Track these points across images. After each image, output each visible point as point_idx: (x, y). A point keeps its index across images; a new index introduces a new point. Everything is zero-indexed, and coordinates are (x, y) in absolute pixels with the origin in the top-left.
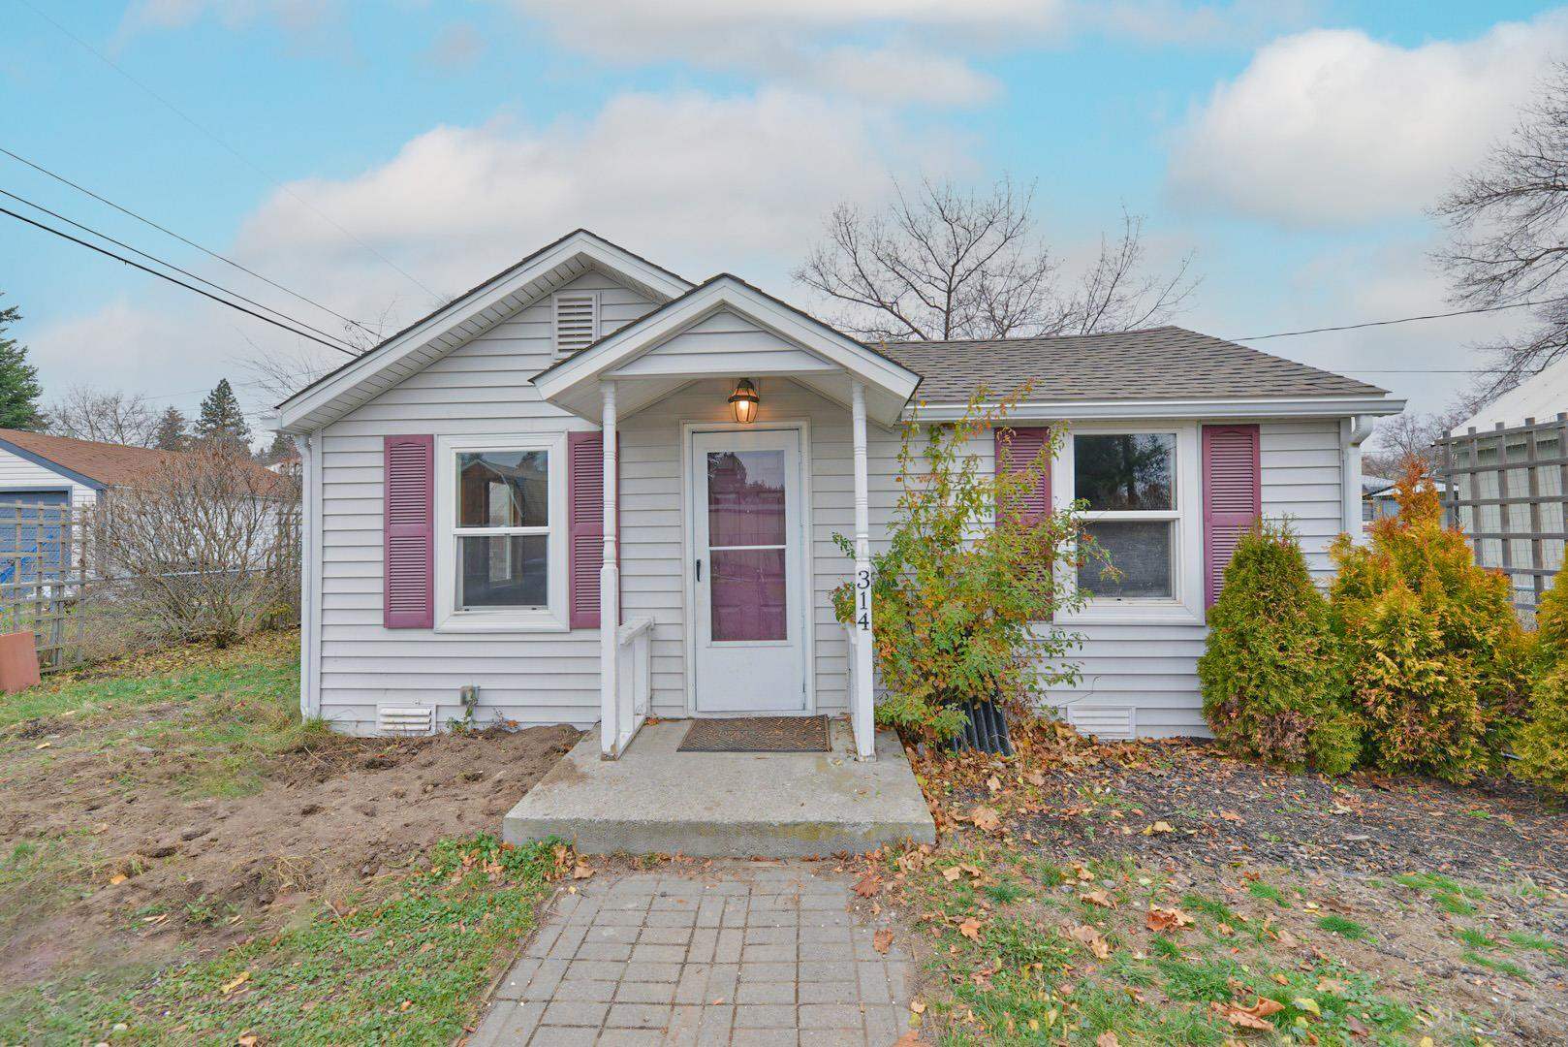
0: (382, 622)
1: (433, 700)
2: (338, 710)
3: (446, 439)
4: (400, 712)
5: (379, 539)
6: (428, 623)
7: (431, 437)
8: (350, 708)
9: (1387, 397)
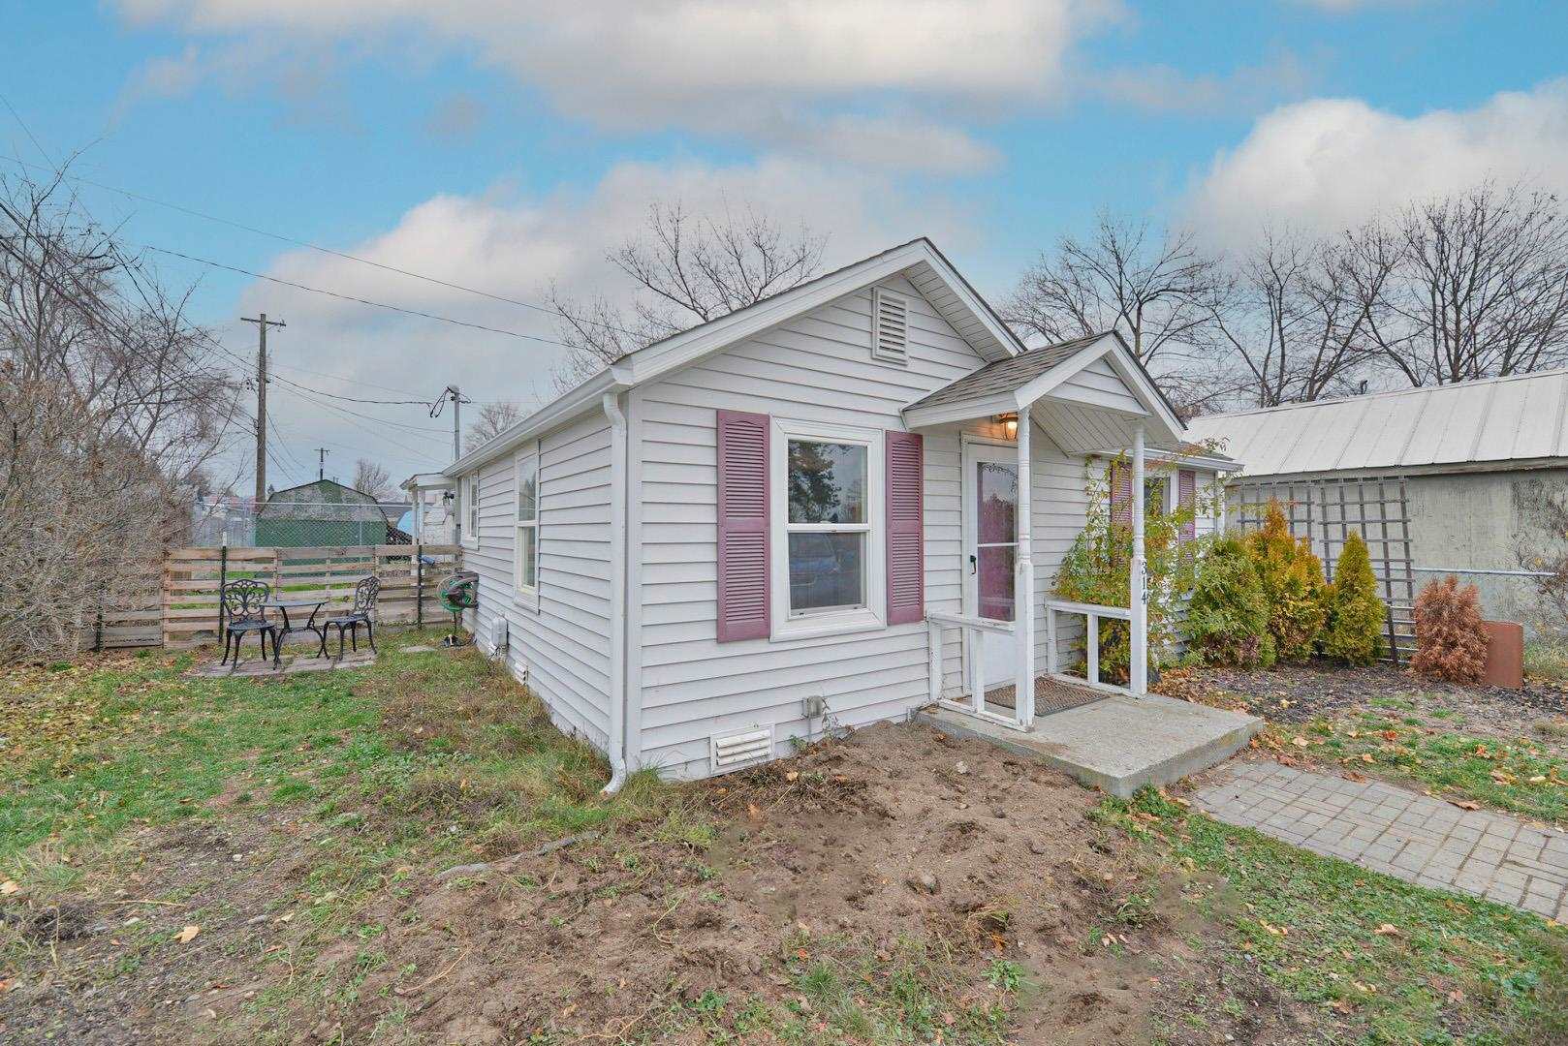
0: (714, 636)
1: (772, 719)
2: (664, 752)
3: (780, 422)
4: (738, 739)
5: (709, 534)
6: (764, 633)
7: (766, 418)
8: (677, 747)
9: (1234, 462)
